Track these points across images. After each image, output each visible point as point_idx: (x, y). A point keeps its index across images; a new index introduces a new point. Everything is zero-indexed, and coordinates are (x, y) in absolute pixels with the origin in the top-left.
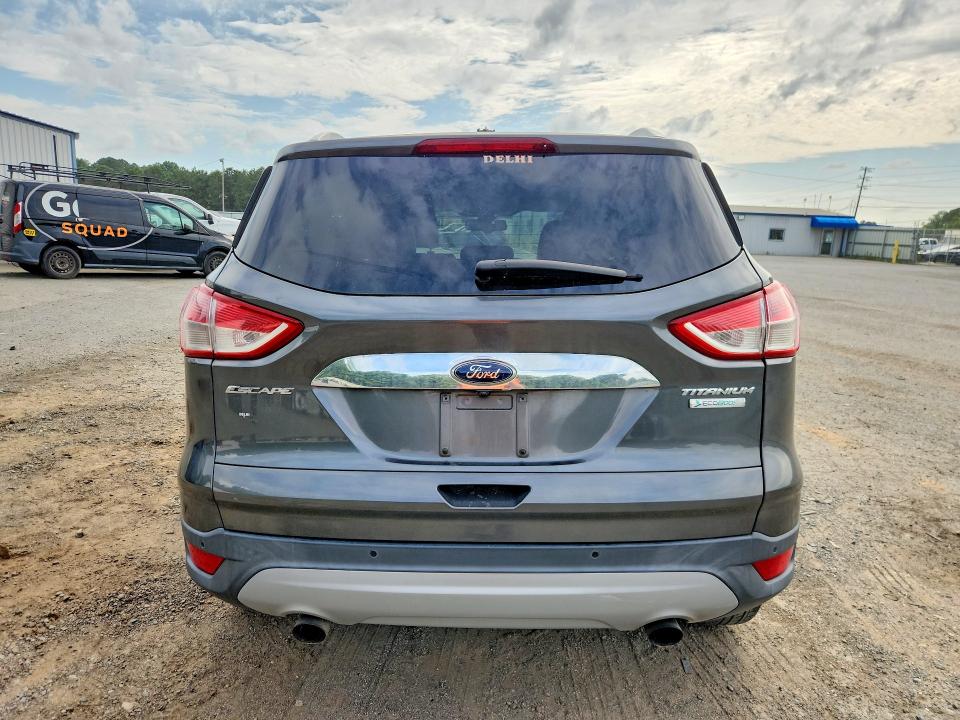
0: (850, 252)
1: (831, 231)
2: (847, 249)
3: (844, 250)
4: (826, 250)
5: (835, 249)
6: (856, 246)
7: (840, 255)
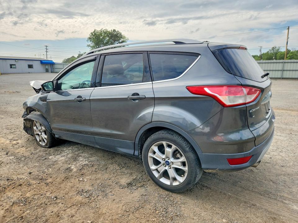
0: (54, 71)
1: (47, 65)
2: (53, 71)
3: (52, 70)
4: (47, 71)
5: (50, 70)
6: (55, 69)
7: (52, 72)
